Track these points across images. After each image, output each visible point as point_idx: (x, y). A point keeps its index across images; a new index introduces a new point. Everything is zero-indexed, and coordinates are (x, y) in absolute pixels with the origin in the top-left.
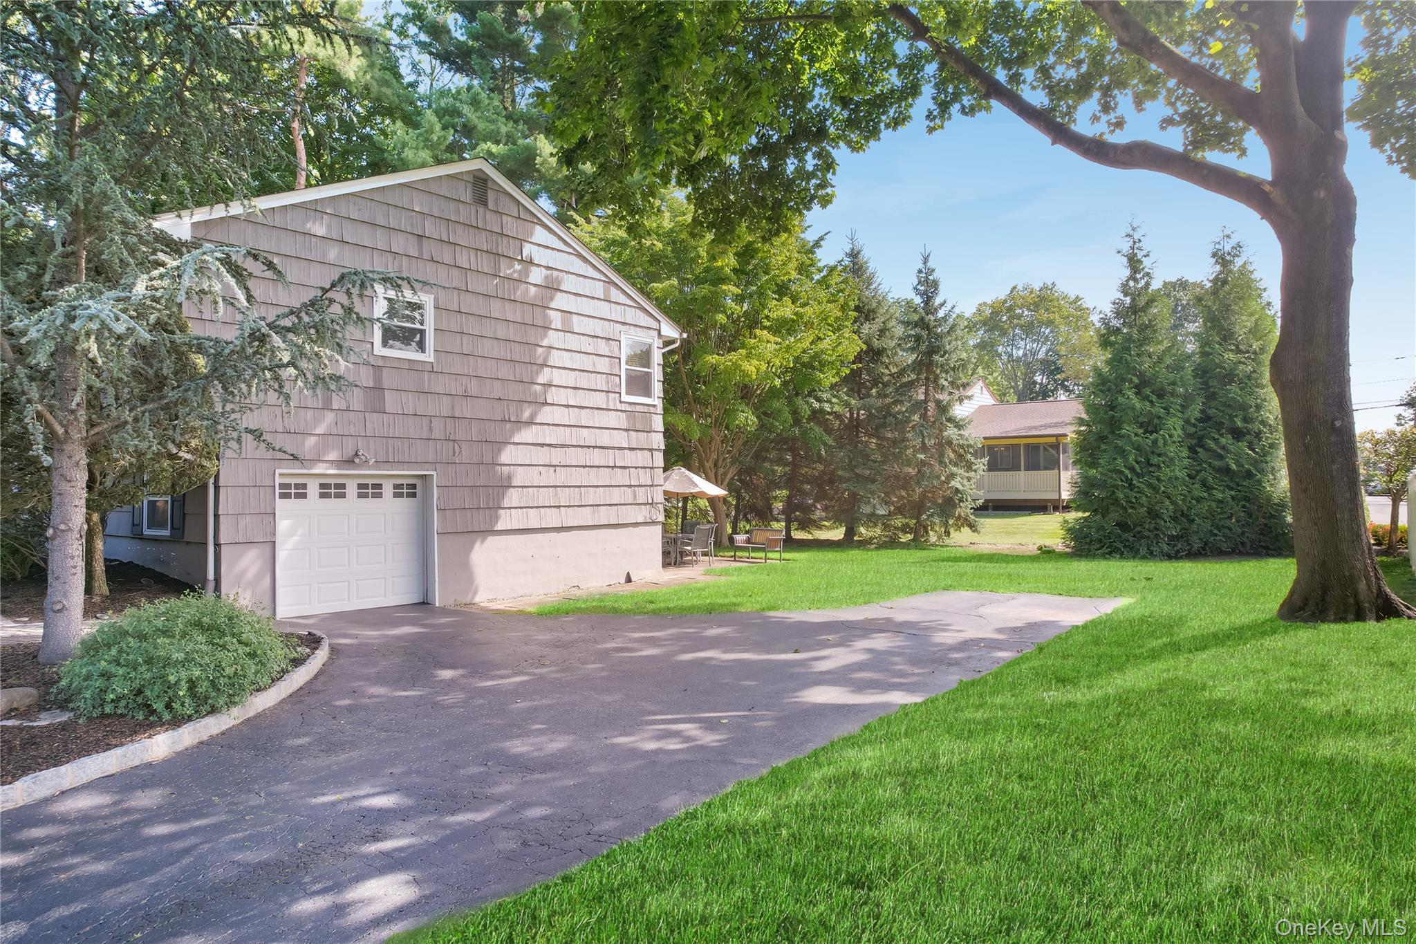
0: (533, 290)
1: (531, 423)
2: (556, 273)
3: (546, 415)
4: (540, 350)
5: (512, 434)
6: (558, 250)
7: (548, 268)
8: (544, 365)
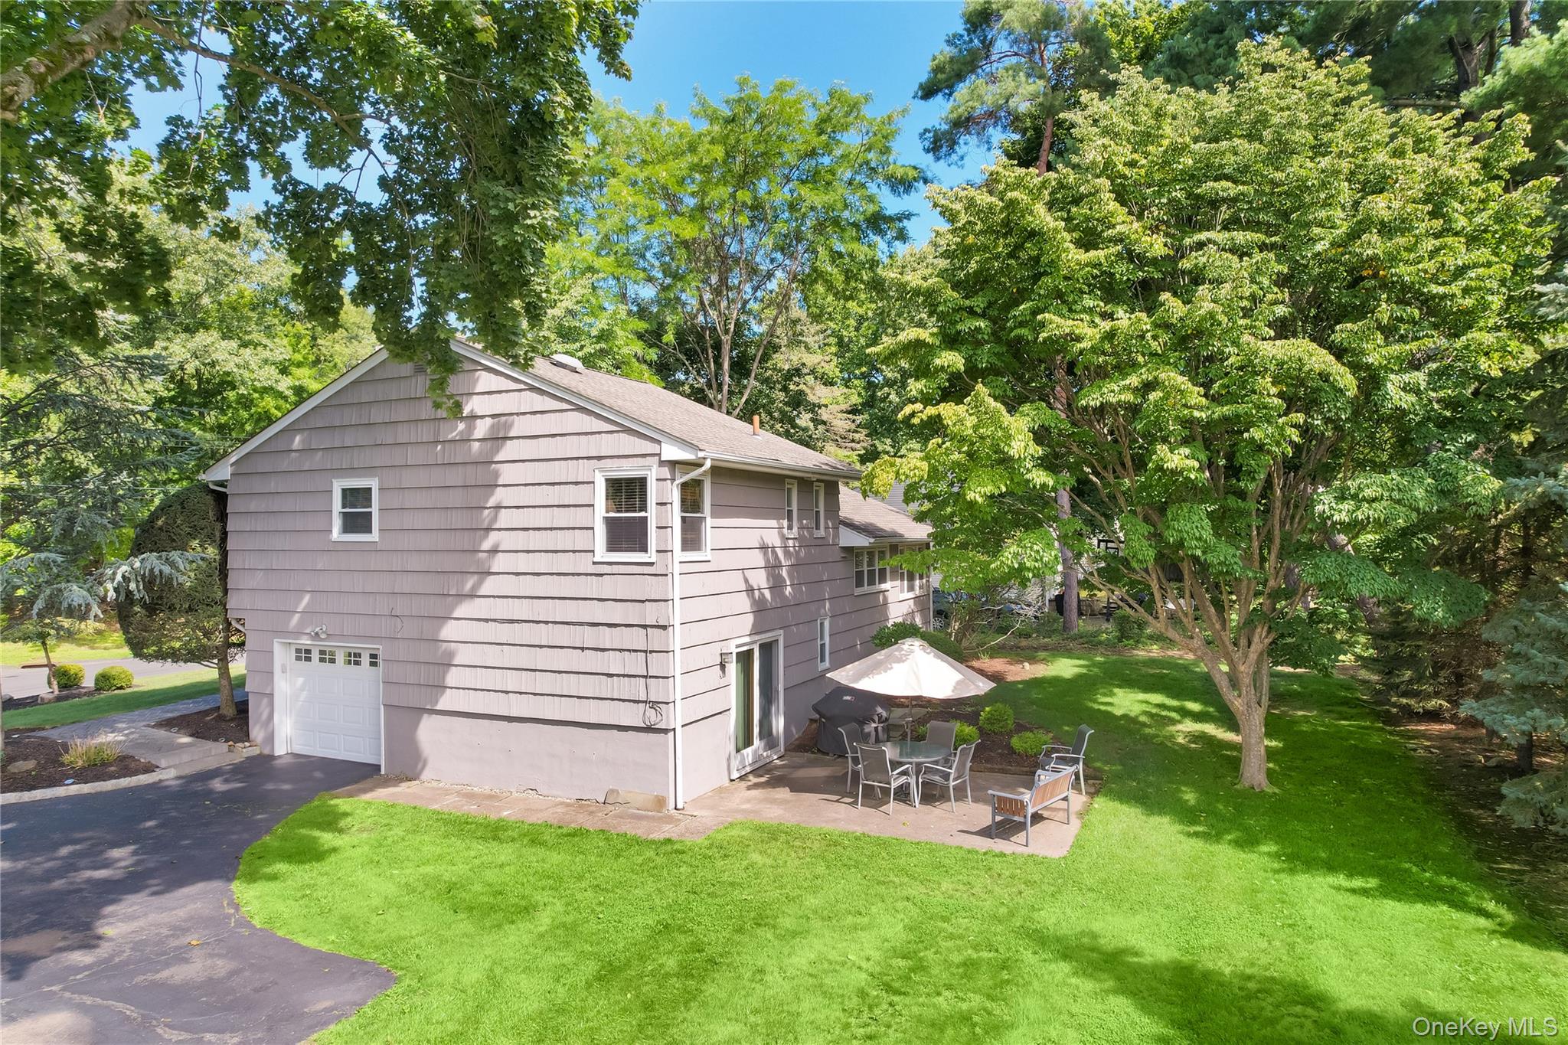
0: (476, 445)
1: (472, 596)
2: (503, 419)
3: (489, 586)
4: (486, 512)
5: (452, 610)
6: (507, 391)
7: (493, 416)
8: (488, 530)
